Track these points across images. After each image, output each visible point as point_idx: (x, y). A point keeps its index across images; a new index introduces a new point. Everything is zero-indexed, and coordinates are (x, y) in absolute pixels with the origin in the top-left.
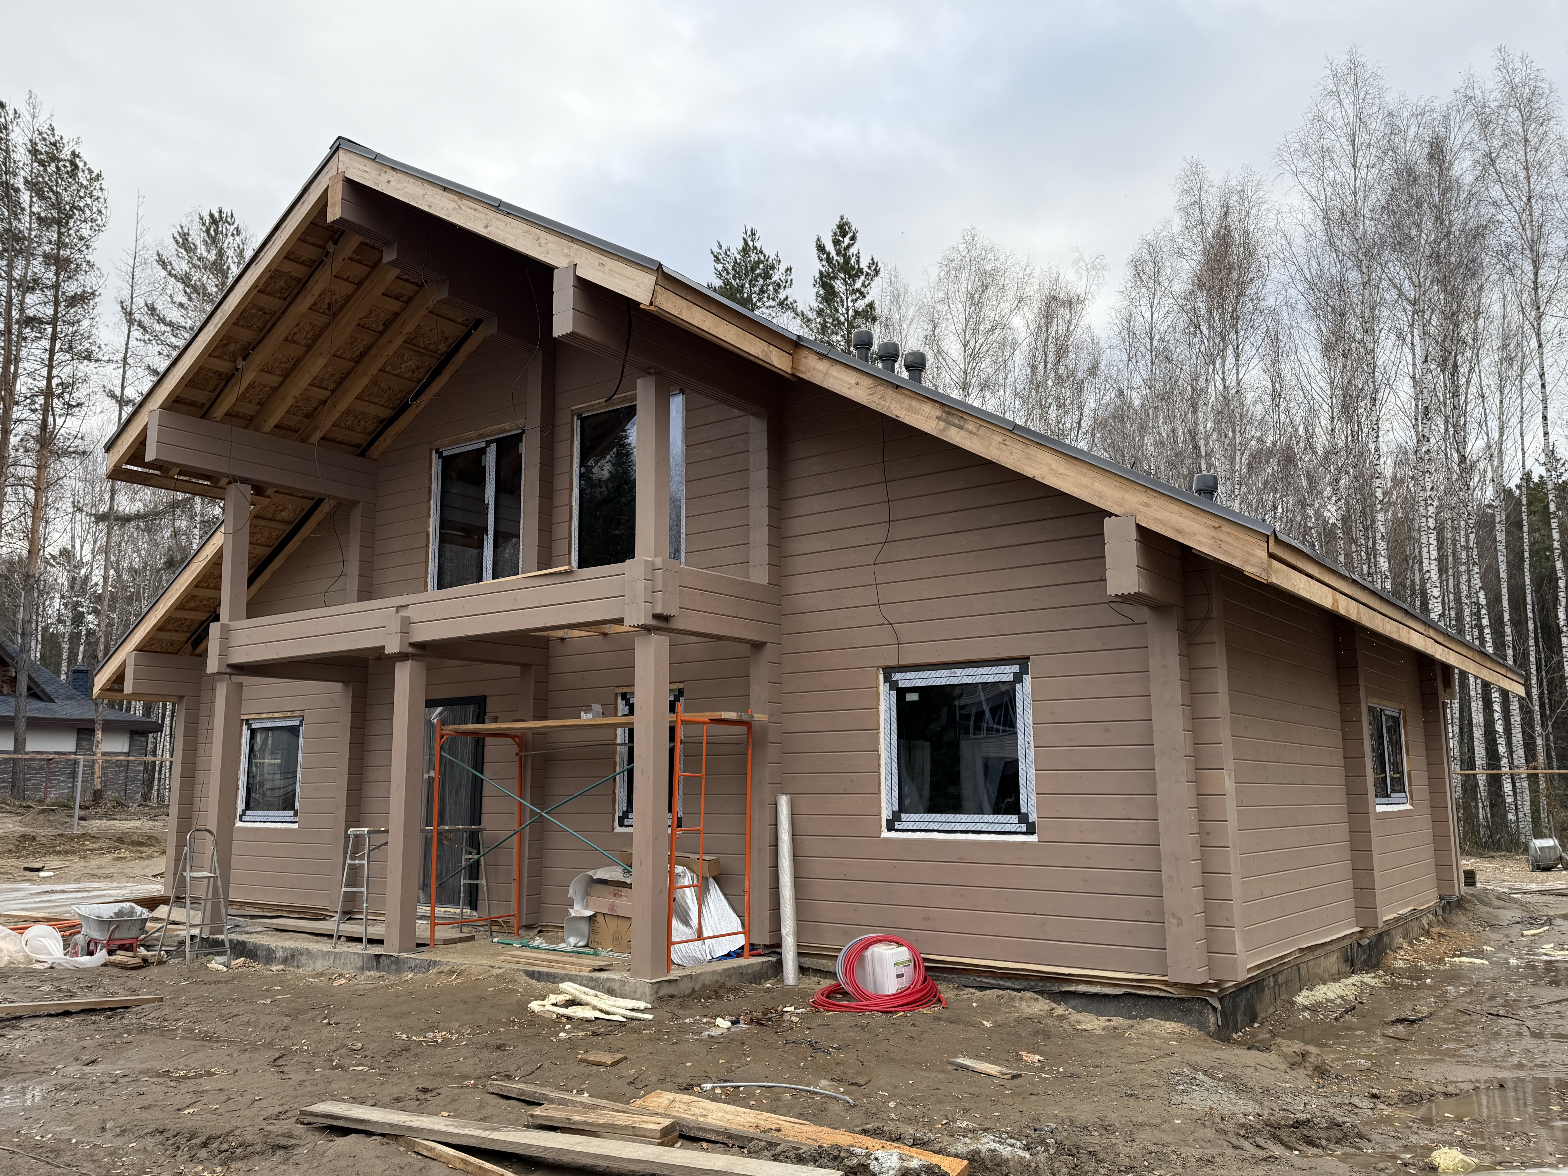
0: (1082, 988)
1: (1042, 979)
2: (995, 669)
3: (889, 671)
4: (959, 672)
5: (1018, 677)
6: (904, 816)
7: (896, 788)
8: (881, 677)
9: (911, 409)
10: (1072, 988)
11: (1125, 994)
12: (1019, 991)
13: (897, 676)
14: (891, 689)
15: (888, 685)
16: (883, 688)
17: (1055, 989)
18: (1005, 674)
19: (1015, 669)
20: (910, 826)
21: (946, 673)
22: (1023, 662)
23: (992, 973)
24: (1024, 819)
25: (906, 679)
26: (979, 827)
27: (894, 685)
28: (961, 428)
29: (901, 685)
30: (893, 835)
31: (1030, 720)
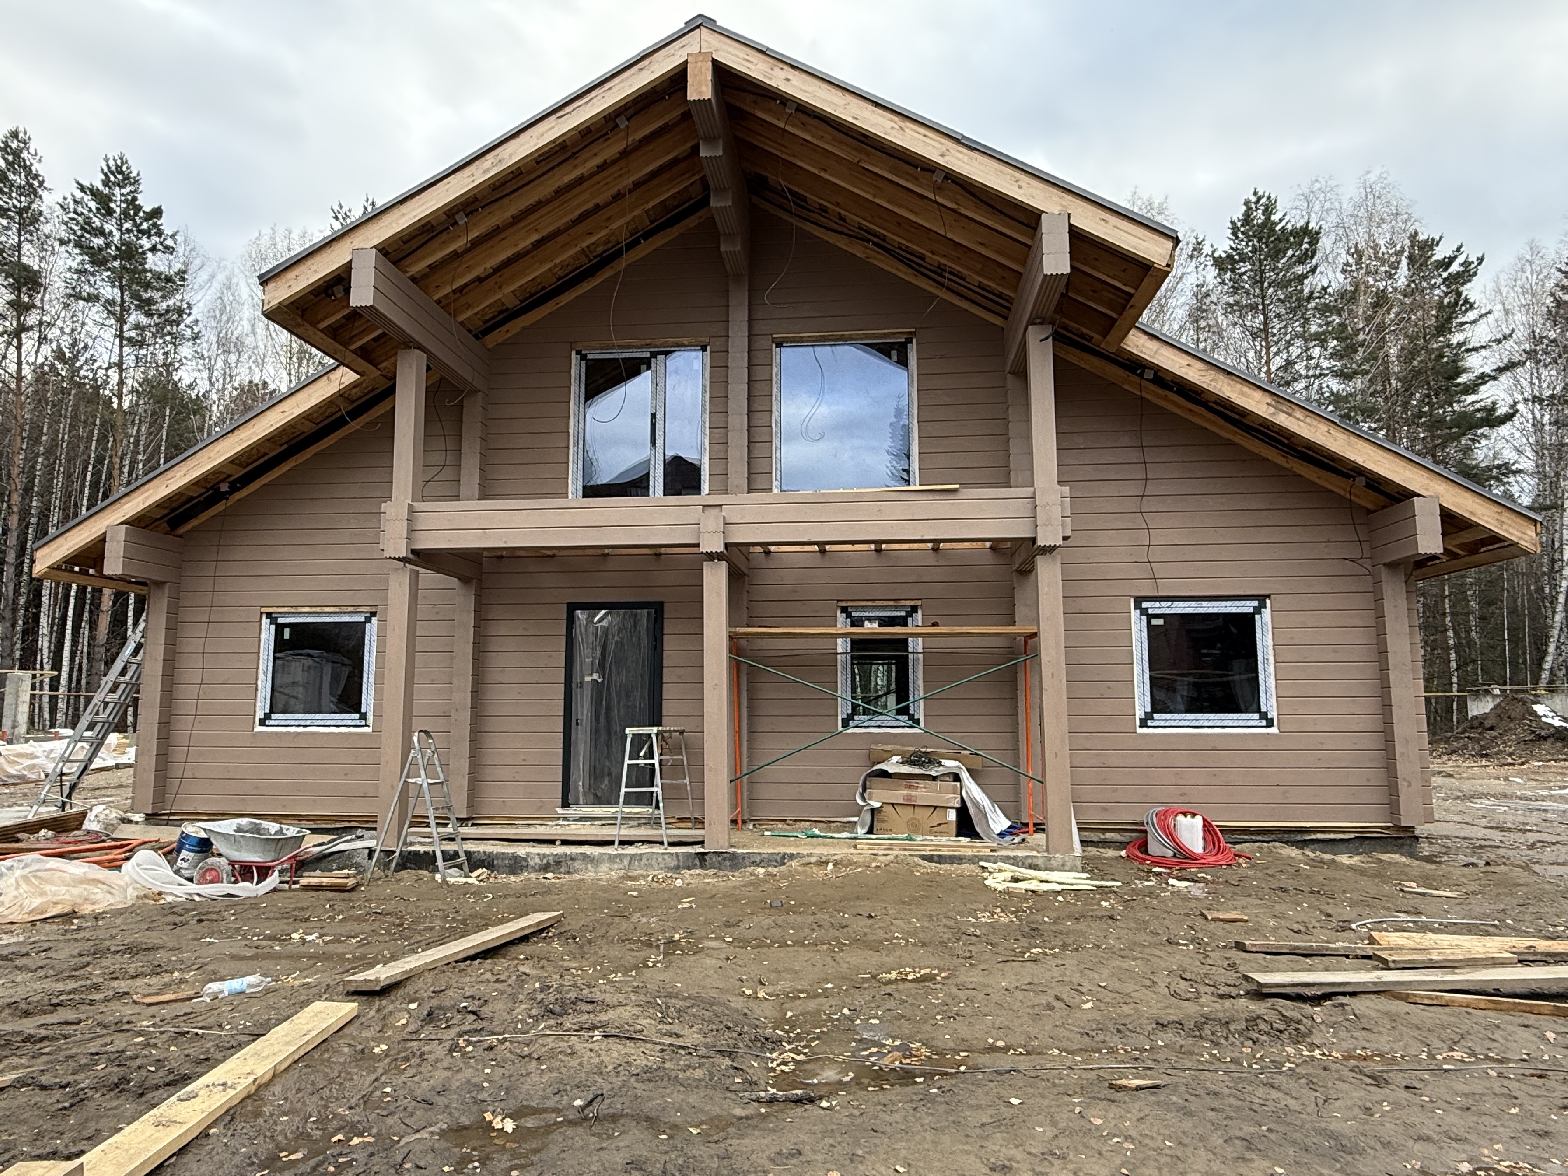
0: (1319, 836)
1: (1285, 832)
2: (1237, 603)
3: (1138, 601)
4: (1205, 603)
5: (1258, 610)
6: (1156, 716)
7: (1148, 694)
8: (1132, 605)
9: (1242, 393)
10: (1314, 837)
11: (1357, 838)
12: (1268, 842)
13: (1145, 605)
14: (1141, 615)
15: (1138, 611)
16: (1135, 614)
17: (1299, 838)
18: (1246, 607)
19: (1255, 603)
20: (1162, 724)
21: (1194, 604)
22: (1262, 599)
23: (1246, 831)
24: (1264, 716)
25: (1154, 608)
26: (1225, 723)
27: (1144, 612)
28: (1290, 415)
29: (1150, 611)
30: (1145, 730)
31: (1269, 642)
